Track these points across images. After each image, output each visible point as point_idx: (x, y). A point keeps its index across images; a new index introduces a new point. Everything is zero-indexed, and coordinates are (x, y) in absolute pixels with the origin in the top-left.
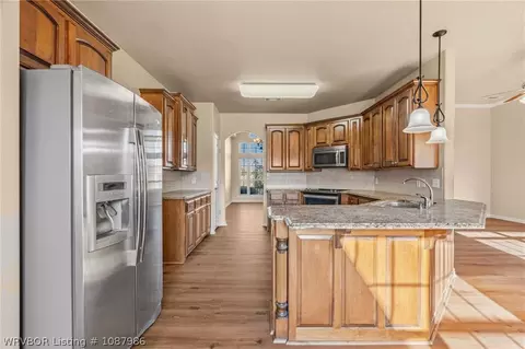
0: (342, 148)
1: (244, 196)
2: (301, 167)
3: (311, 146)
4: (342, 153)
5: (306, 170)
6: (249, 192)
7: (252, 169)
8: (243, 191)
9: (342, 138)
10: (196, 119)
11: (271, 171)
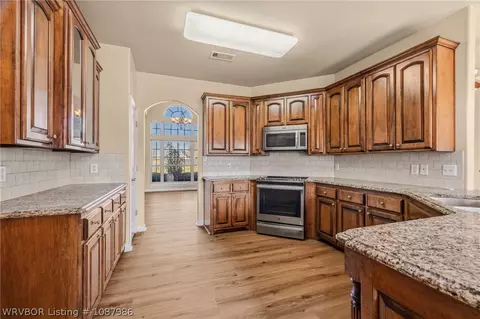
0: (303, 128)
1: (156, 184)
2: (248, 150)
3: (261, 125)
4: (302, 134)
5: (253, 154)
6: (162, 178)
7: (167, 153)
8: (156, 178)
9: (300, 117)
10: (99, 68)
11: (210, 155)
